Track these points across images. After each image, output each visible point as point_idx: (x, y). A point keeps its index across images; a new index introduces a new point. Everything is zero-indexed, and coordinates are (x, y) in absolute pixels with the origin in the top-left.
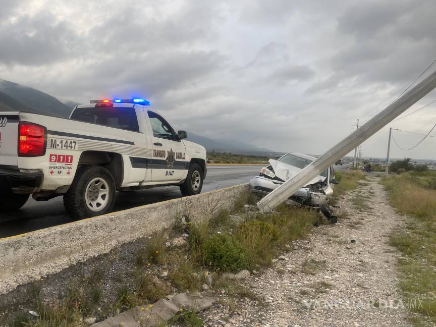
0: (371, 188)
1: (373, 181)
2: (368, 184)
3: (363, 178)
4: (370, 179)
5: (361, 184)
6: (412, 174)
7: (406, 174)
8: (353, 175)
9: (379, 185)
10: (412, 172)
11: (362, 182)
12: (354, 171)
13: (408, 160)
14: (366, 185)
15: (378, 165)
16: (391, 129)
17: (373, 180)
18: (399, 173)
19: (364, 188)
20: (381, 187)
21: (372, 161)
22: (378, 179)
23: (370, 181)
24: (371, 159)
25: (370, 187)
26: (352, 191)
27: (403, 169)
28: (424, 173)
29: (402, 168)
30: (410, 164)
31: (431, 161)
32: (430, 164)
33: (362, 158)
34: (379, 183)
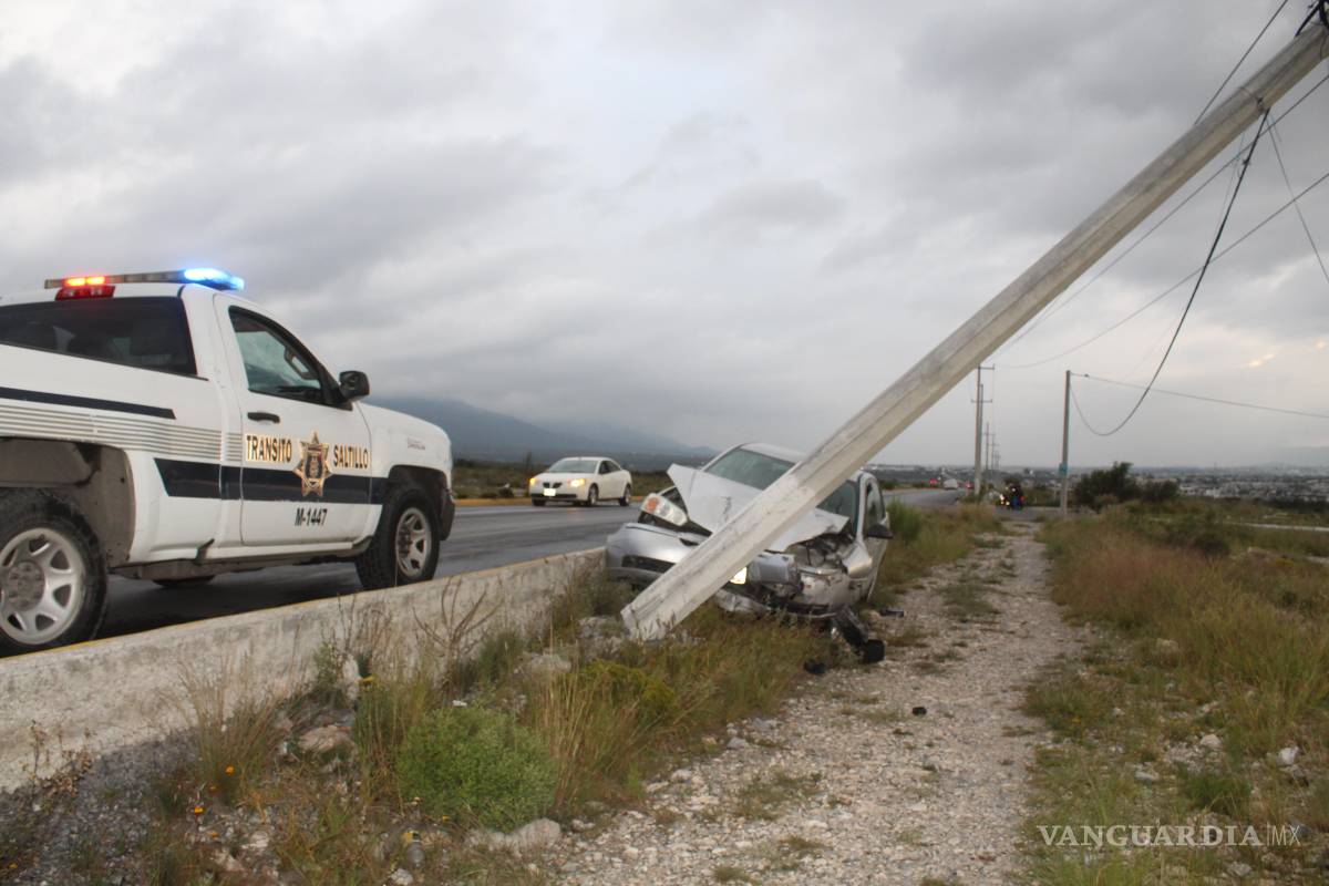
0: (1010, 555)
1: (1020, 535)
2: (1002, 542)
3: (996, 526)
4: (1017, 529)
5: (982, 544)
6: (1133, 510)
7: (1117, 509)
8: (966, 517)
9: (1038, 544)
10: (1135, 503)
11: (987, 537)
12: (972, 507)
13: (1124, 467)
14: (996, 545)
15: (1043, 488)
16: (1068, 374)
17: (1023, 530)
18: (1097, 508)
19: (990, 555)
20: (1040, 548)
21: (1030, 478)
22: (1036, 528)
23: (1012, 534)
24: (1027, 471)
25: (1007, 550)
26: (951, 565)
27: (1111, 496)
28: (1169, 504)
29: (1108, 492)
30: (1128, 481)
31: (1193, 470)
32: (1188, 481)
33: (1001, 469)
34: (1037, 539)
